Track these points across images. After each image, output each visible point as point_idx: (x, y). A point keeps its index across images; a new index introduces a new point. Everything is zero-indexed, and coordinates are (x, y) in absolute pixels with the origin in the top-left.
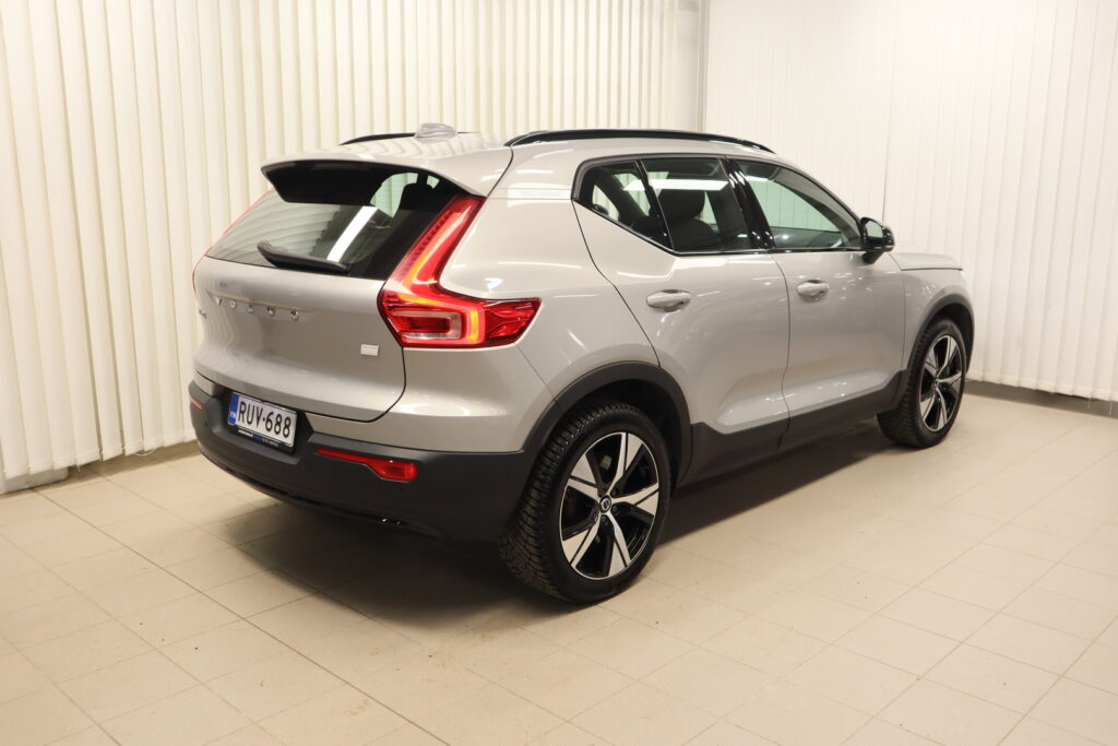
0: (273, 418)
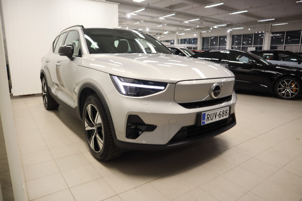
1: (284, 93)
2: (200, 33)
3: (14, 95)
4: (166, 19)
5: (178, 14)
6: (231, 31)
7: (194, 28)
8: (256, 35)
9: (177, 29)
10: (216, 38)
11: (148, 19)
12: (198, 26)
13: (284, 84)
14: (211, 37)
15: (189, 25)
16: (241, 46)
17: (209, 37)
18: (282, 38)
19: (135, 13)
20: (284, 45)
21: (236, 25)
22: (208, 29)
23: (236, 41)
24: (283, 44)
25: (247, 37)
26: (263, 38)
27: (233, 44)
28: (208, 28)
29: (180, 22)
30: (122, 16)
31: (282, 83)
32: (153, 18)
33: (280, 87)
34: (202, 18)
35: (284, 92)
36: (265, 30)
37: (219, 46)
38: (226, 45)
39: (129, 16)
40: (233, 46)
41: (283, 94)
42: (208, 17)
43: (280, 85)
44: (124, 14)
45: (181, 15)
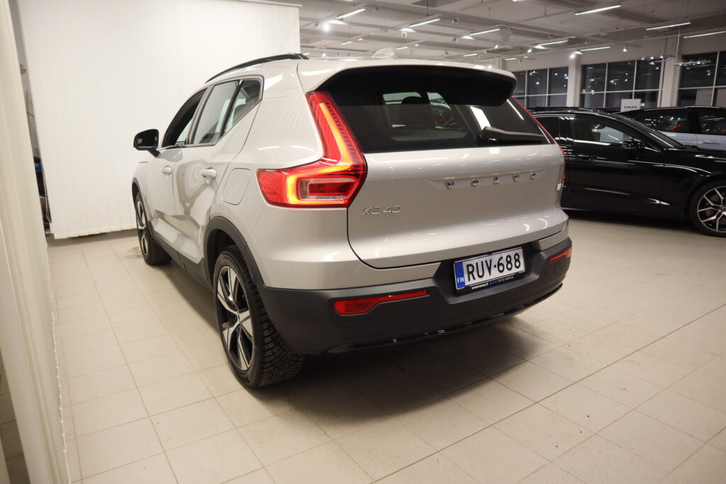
0: (504, 261)
1: (716, 219)
2: (501, 61)
3: (57, 236)
4: (418, 31)
5: (447, 18)
6: (578, 56)
7: (487, 51)
8: (643, 65)
9: (446, 55)
10: (541, 73)
11: (373, 32)
12: (496, 47)
13: (714, 198)
14: (529, 71)
15: (473, 44)
16: (605, 92)
17: (525, 72)
18: (708, 68)
19: (342, 20)
20: (714, 87)
21: (592, 41)
22: (521, 53)
23: (592, 78)
24: (712, 85)
25: (619, 68)
26: (659, 71)
27: (583, 86)
28: (523, 50)
29: (453, 38)
30: (311, 27)
31: (709, 196)
32: (387, 31)
33: (704, 204)
34: (506, 26)
35: (714, 217)
36: (665, 50)
37: (549, 93)
38: (565, 90)
39: (326, 26)
40: (584, 92)
41: (713, 222)
42: (523, 23)
43: (704, 200)
44: (314, 24)
45: (455, 21)
